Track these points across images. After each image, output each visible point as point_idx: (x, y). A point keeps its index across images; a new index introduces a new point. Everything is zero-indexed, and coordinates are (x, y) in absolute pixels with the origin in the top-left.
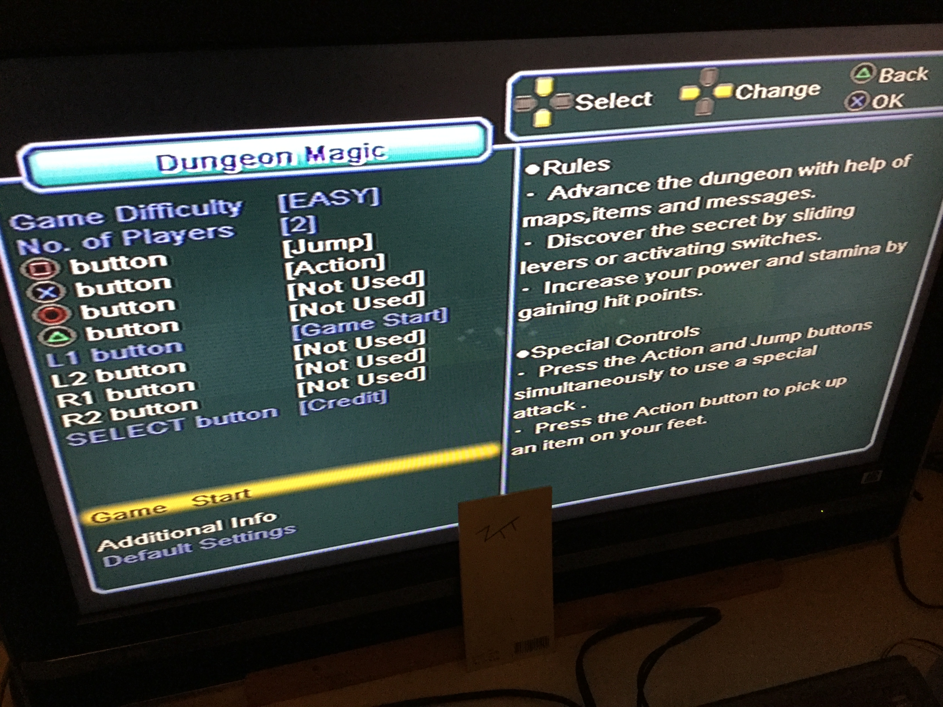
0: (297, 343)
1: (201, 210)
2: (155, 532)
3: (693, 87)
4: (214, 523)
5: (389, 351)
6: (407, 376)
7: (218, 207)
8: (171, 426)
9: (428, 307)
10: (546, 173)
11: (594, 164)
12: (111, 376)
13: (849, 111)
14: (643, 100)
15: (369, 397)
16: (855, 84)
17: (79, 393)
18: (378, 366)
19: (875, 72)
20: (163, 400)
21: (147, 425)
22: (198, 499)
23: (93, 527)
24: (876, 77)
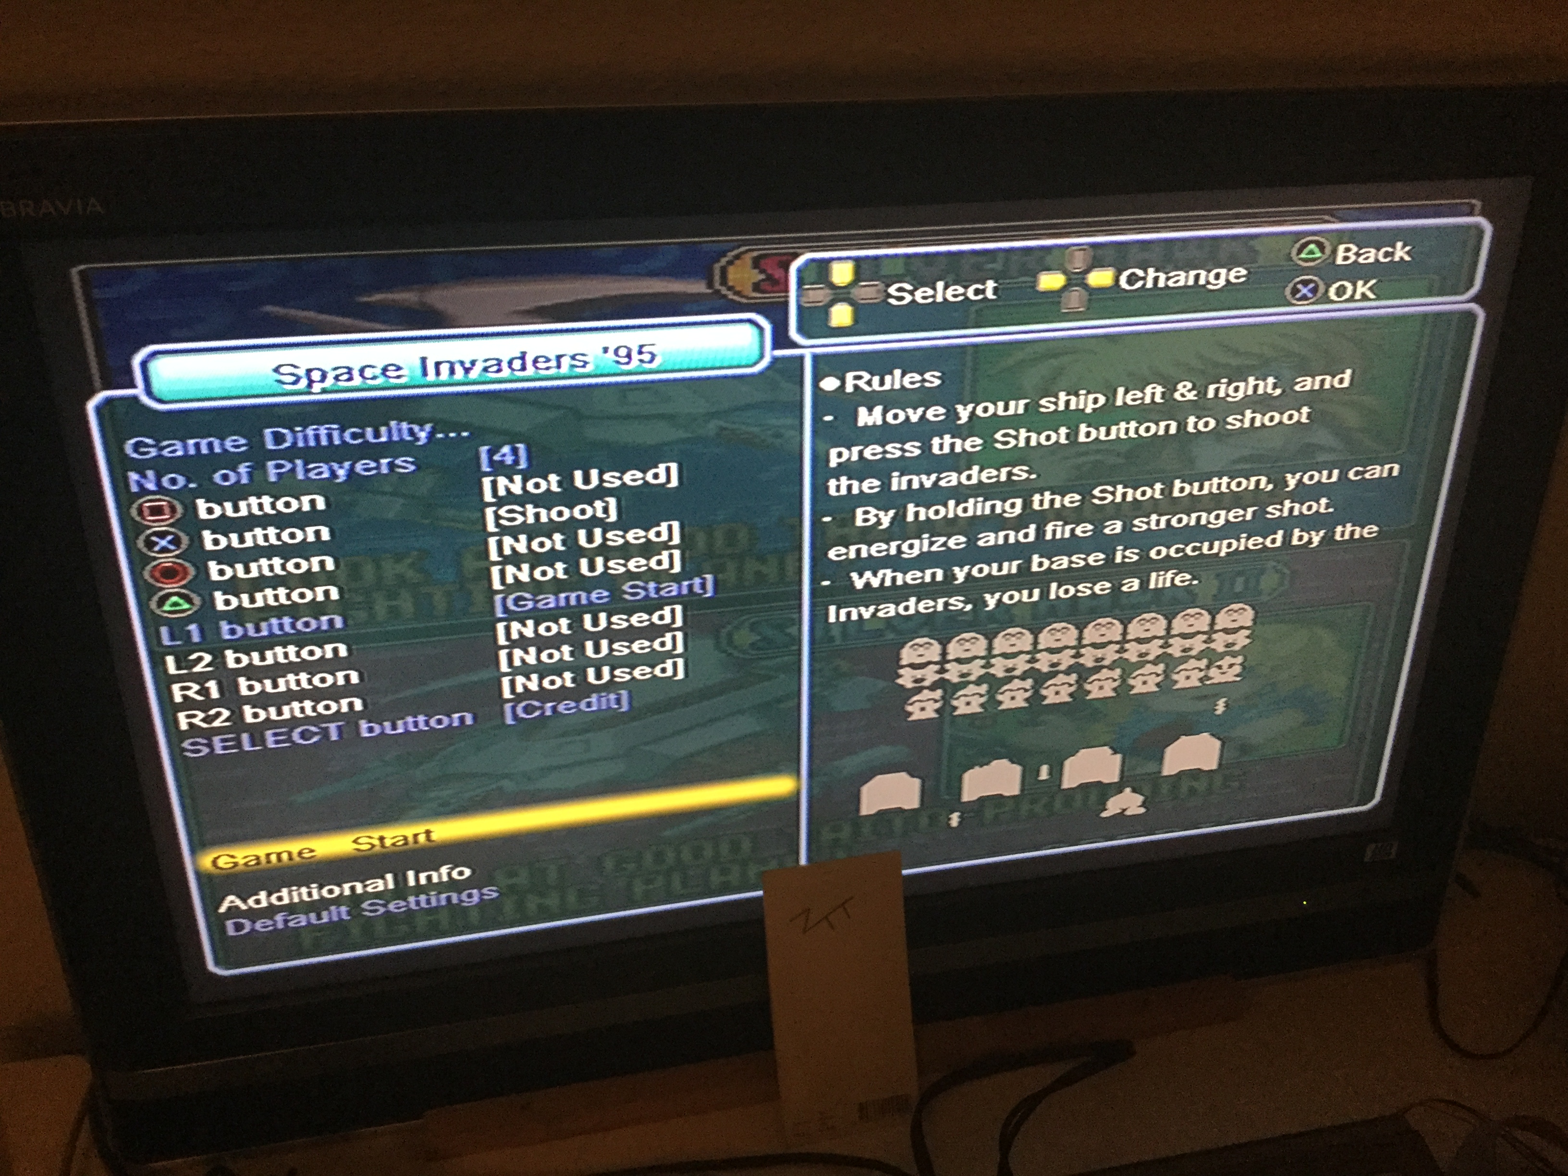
0: (501, 620)
2: (300, 886)
3: (1056, 274)
4: (383, 878)
5: (631, 635)
6: (657, 671)
8: (325, 732)
9: (686, 573)
10: (849, 389)
11: (918, 377)
12: (245, 660)
13: (1293, 305)
14: (983, 291)
15: (604, 700)
16: (1300, 266)
17: (202, 682)
18: (615, 656)
19: (1328, 250)
20: (316, 695)
21: (291, 730)
22: (360, 841)
23: (215, 874)
24: (1330, 256)
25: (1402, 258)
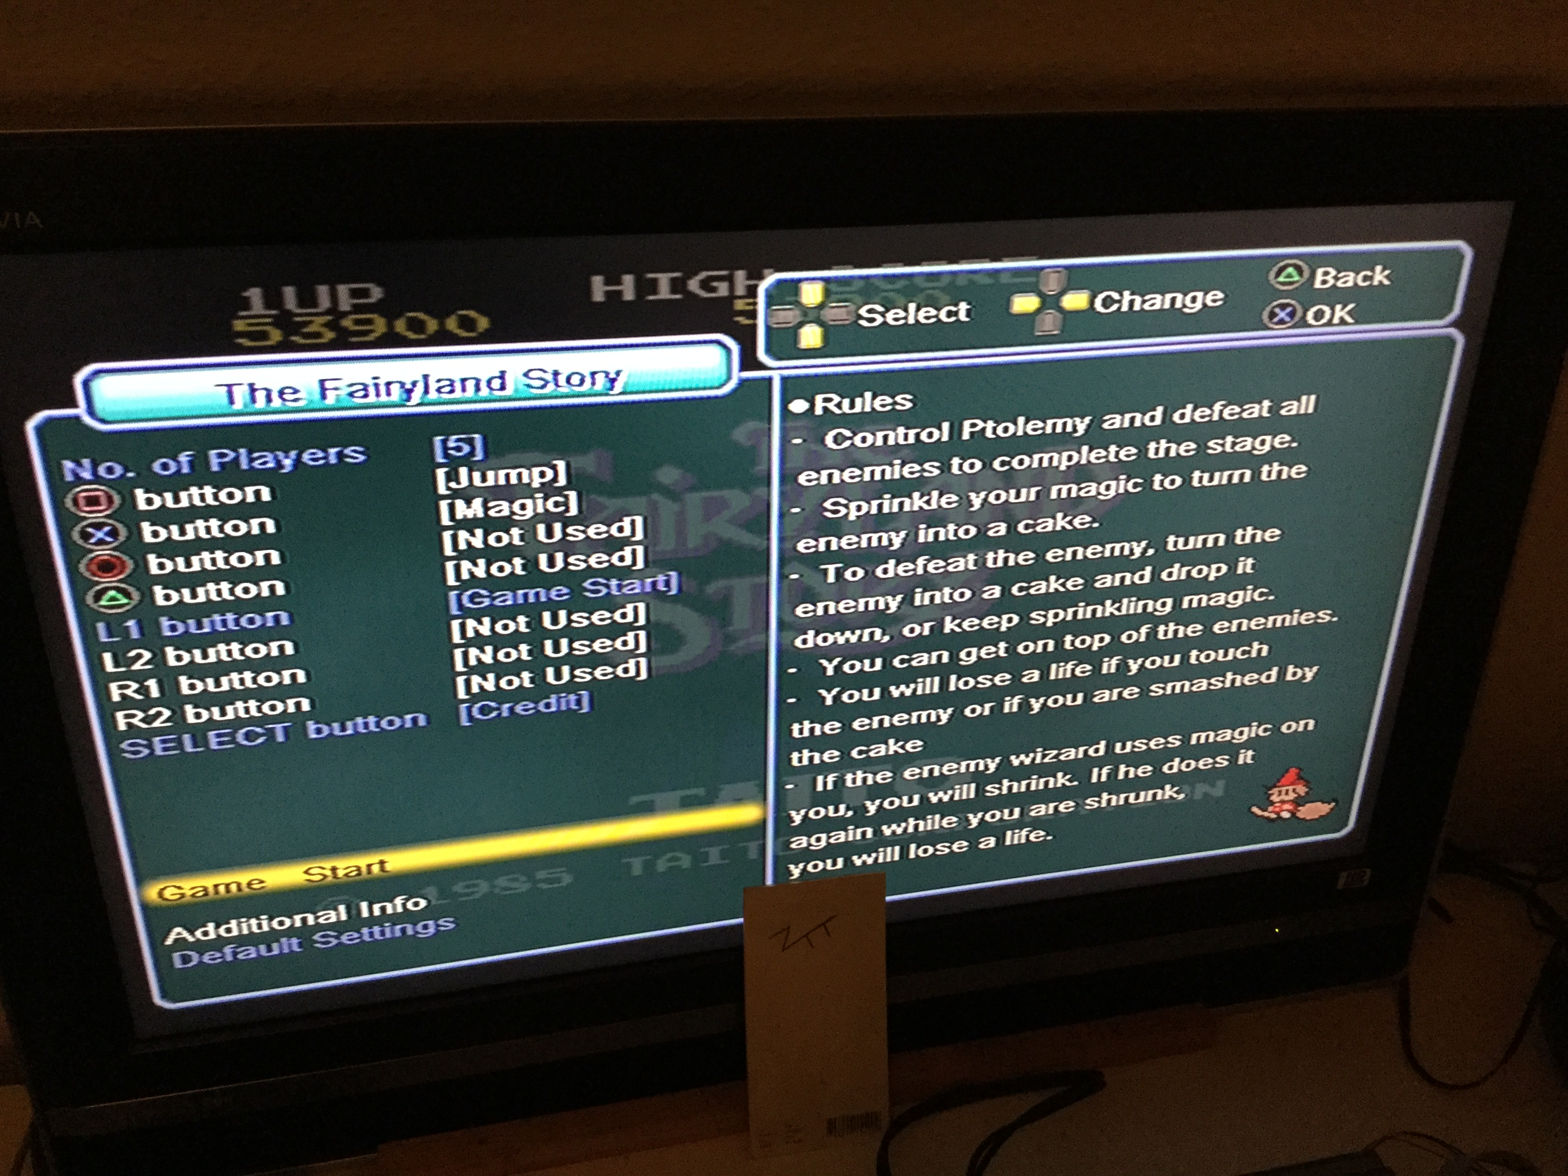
0: (458, 646)
2: (249, 918)
3: (1030, 296)
4: (336, 909)
5: (593, 660)
10: (819, 411)
11: (889, 400)
13: (1272, 329)
14: (956, 314)
16: (1277, 290)
18: (577, 683)
19: (1307, 273)
22: (311, 871)
23: (161, 905)
24: (1308, 280)
25: (1381, 282)
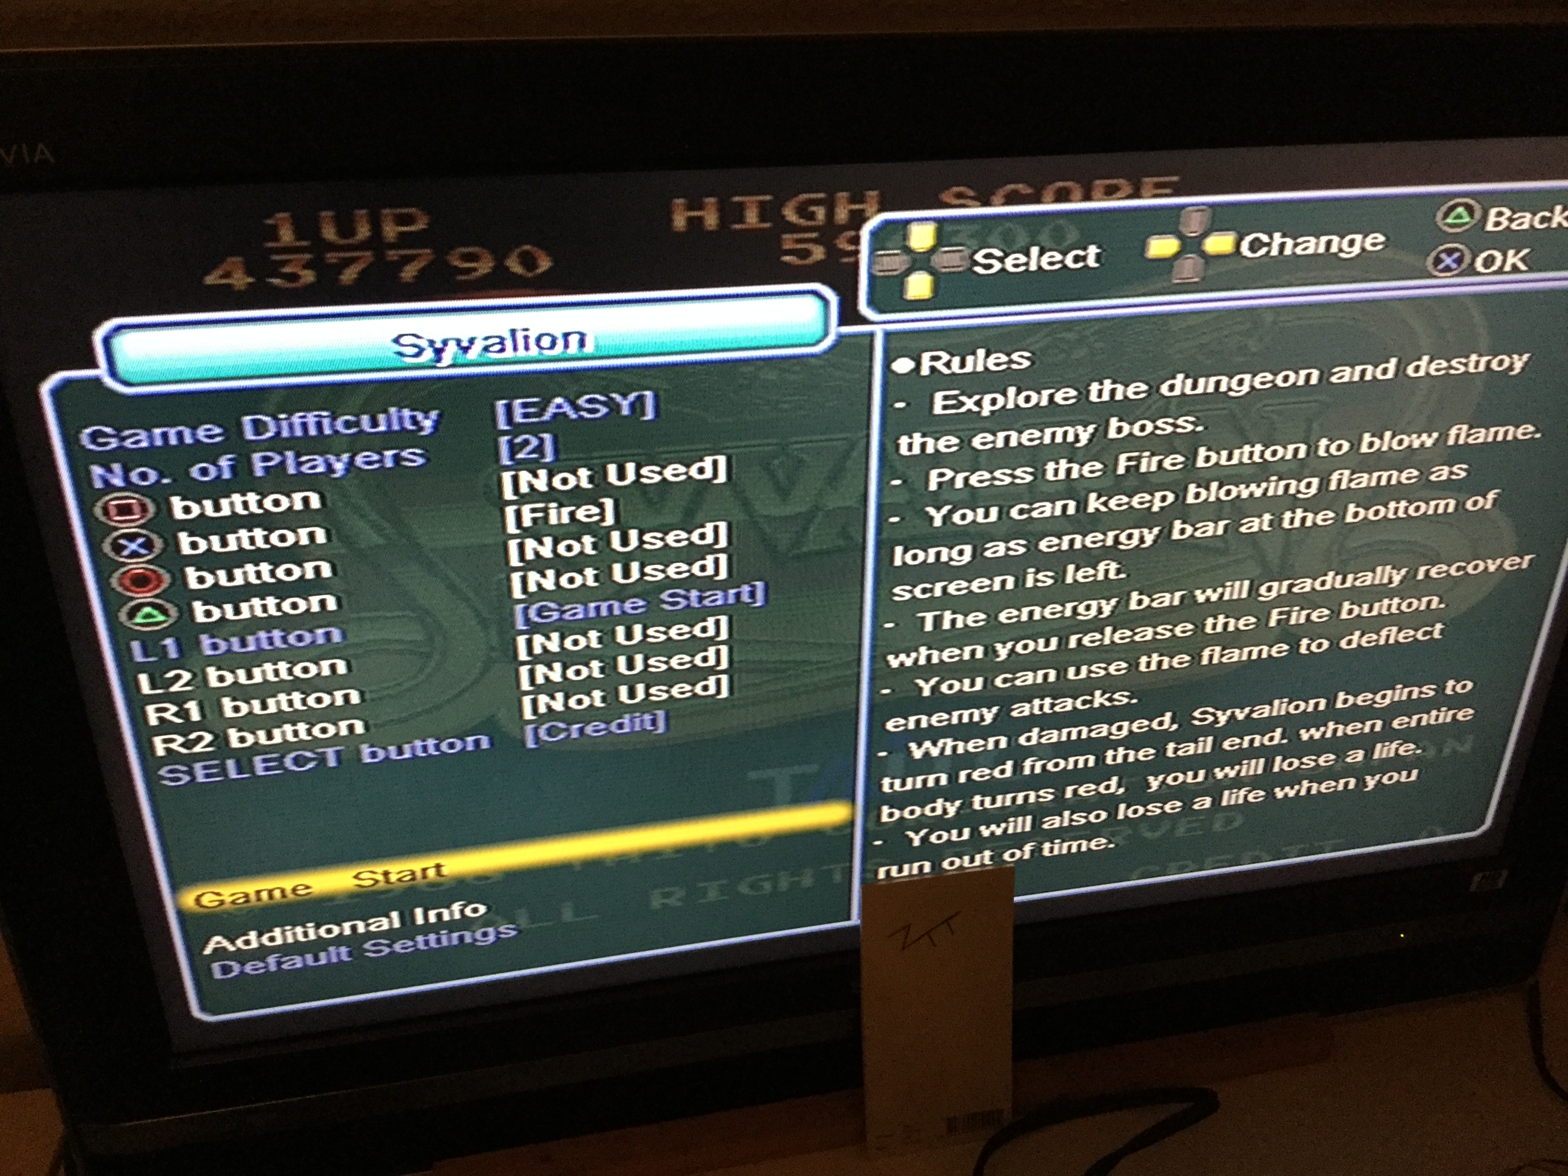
0: (522, 633)
1: (375, 423)
2: (294, 925)
3: (1169, 238)
4: (387, 916)
5: (670, 648)
6: (698, 689)
7: (401, 419)
8: (322, 758)
9: (733, 580)
10: (925, 371)
11: (1004, 358)
12: (229, 678)
13: (1435, 277)
14: (1084, 258)
15: (637, 720)
16: (1445, 232)
17: (180, 703)
18: (651, 673)
19: (1478, 214)
20: (311, 717)
21: (283, 757)
22: (362, 876)
23: (198, 913)
24: (1480, 221)
25: (1560, 224)
